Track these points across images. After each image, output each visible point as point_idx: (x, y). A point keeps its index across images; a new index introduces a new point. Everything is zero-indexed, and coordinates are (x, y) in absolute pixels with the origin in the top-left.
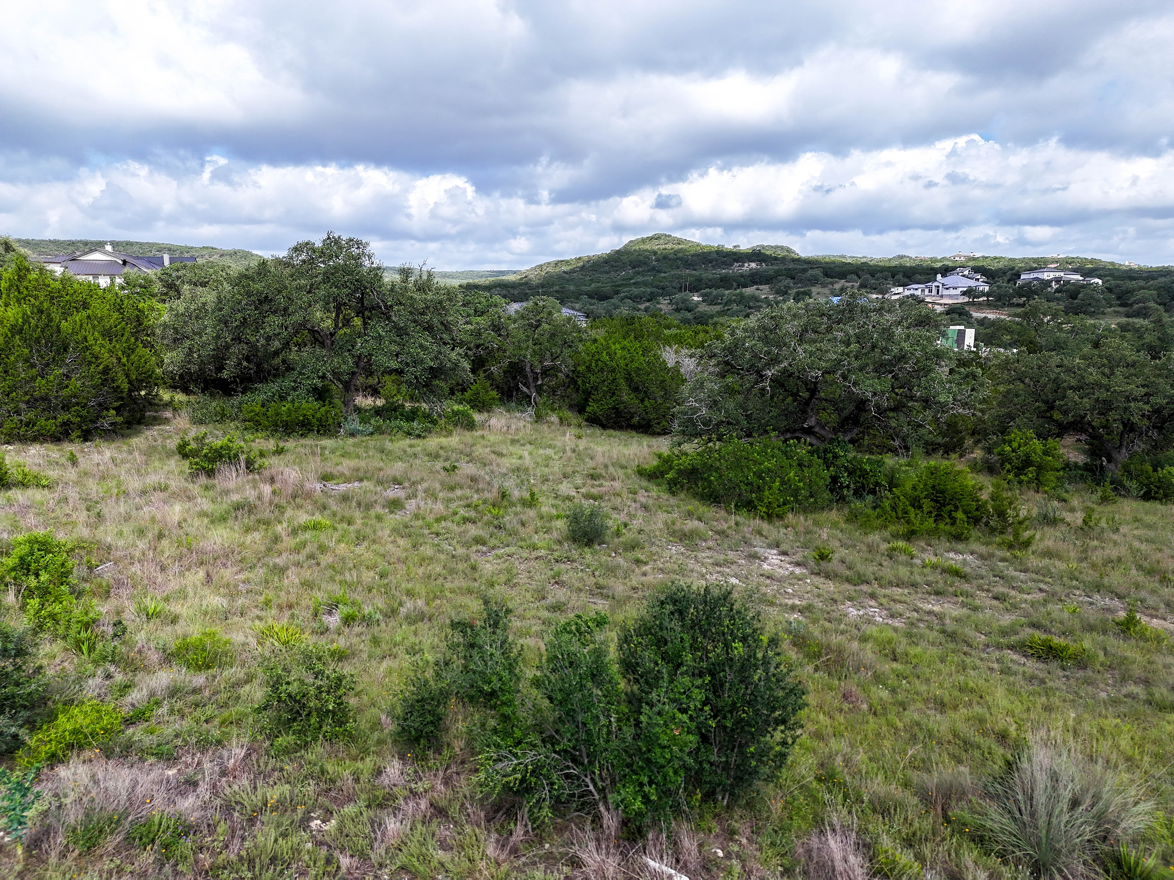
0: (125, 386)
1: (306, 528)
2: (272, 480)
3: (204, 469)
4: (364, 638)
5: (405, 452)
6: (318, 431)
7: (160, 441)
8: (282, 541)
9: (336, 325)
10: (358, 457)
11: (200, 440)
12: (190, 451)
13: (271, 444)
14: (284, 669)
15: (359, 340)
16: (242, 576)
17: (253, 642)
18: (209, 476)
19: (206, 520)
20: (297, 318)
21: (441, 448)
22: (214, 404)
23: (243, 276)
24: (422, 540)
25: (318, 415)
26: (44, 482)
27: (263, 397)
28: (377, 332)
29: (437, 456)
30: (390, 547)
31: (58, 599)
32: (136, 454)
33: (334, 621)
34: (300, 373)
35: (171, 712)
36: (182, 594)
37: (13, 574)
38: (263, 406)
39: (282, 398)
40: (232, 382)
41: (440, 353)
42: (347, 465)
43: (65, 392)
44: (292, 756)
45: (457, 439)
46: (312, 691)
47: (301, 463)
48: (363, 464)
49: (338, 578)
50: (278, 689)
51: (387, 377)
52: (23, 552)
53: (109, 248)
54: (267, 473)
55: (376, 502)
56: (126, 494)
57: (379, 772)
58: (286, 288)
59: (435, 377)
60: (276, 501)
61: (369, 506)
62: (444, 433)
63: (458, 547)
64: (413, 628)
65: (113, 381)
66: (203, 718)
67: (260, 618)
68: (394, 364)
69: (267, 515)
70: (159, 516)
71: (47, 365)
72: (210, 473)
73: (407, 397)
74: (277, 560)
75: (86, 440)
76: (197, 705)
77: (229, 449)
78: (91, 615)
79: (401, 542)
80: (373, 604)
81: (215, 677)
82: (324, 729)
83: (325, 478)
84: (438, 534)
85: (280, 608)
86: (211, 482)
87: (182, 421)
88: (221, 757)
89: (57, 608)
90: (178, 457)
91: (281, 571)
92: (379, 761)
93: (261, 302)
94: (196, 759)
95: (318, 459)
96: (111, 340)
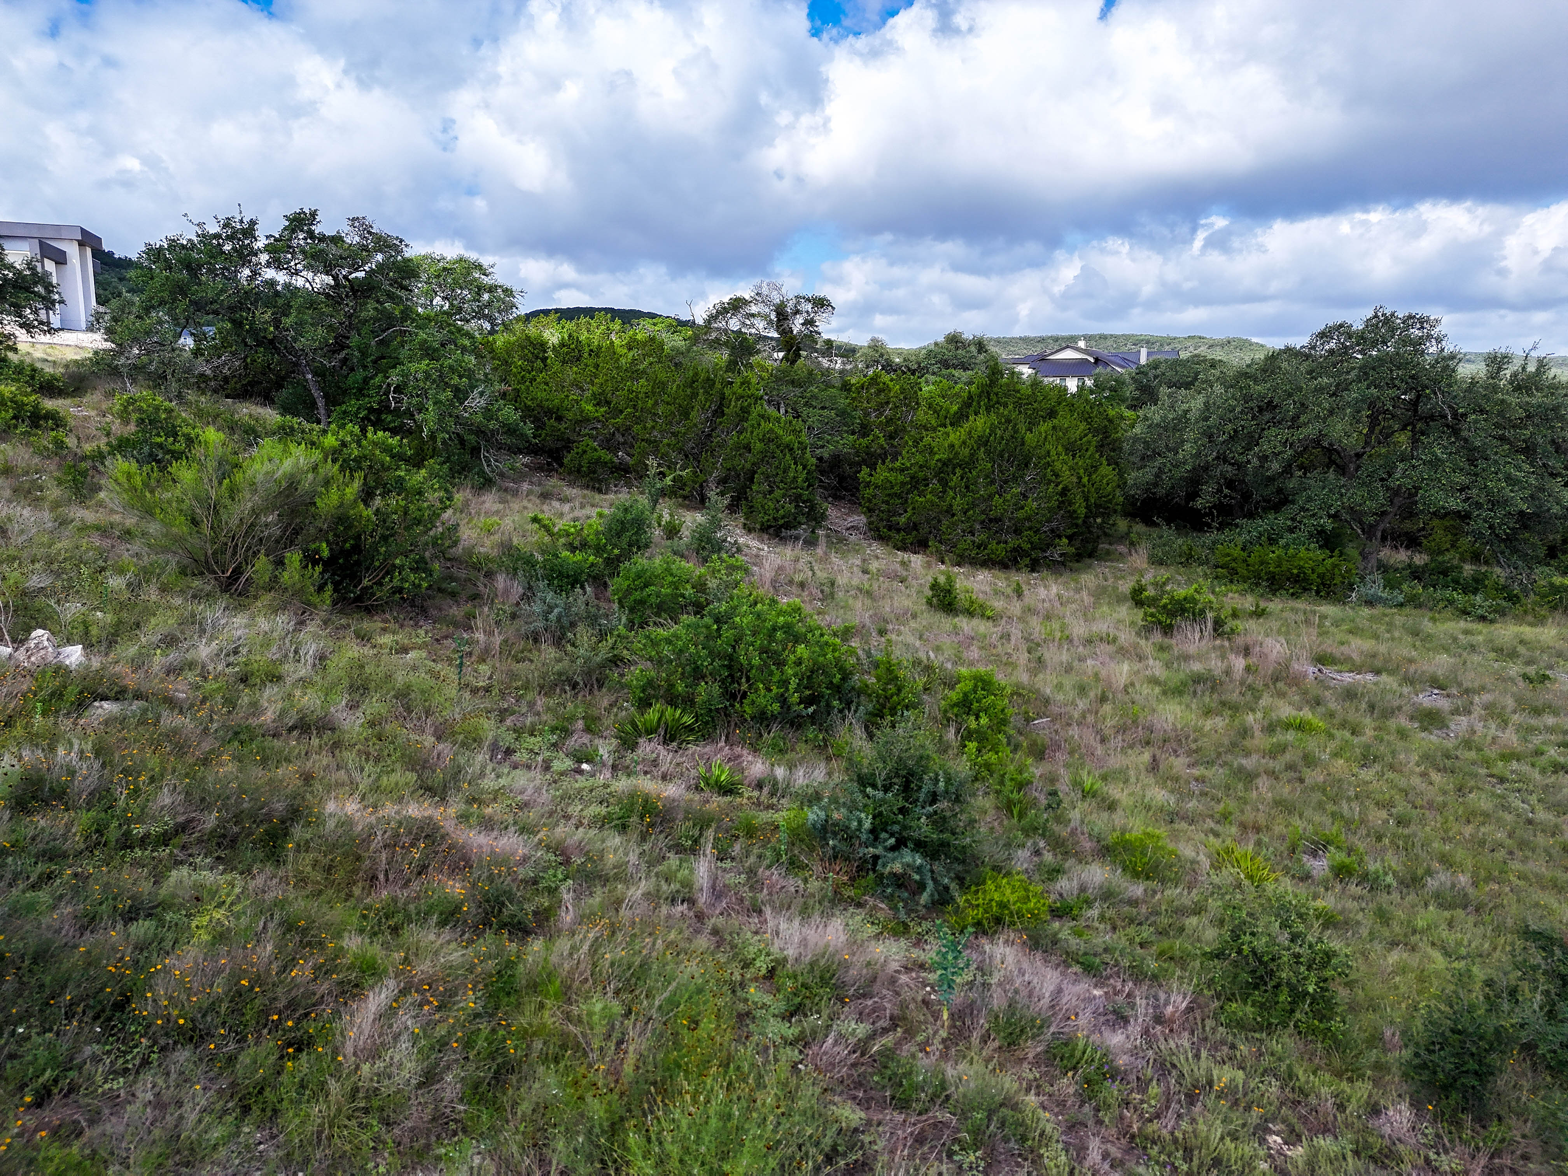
0: (1082, 511)
1: (1288, 726)
2: (1246, 651)
3: (1160, 623)
4: (1364, 905)
5: (1455, 639)
6: (1318, 592)
7: (1111, 581)
8: (1252, 737)
9: (1367, 443)
10: (1376, 637)
11: (1160, 586)
12: (1147, 598)
13: (1248, 602)
14: (1250, 914)
15: (1401, 466)
16: (1196, 772)
17: (1204, 861)
18: (1166, 633)
19: (1157, 690)
20: (1309, 431)
21: (1521, 642)
22: (1180, 541)
23: (1244, 375)
24: (1472, 783)
25: (1321, 570)
26: (989, 613)
27: (1245, 537)
28: (1434, 454)
29: (1513, 655)
30: (1416, 781)
31: (995, 749)
32: (1084, 593)
33: (1320, 866)
34: (1303, 509)
35: (1102, 918)
36: (1121, 776)
37: (956, 710)
38: (1243, 550)
39: (1272, 541)
40: (1206, 515)
41: (1542, 489)
42: (1358, 646)
43: (1021, 514)
44: (1250, 1035)
45: (1554, 632)
46: (1286, 957)
47: (1287, 633)
48: (1382, 649)
49: (1330, 807)
50: (1239, 937)
51: (1436, 522)
52: (967, 689)
53: (1082, 344)
54: (1240, 641)
55: (1399, 708)
56: (1069, 640)
57: (1375, 1111)
58: (1300, 389)
59: (1525, 527)
60: (1250, 680)
61: (1388, 713)
62: (1530, 618)
63: (1539, 807)
64: (1447, 914)
65: (1070, 504)
66: (1138, 940)
67: (1217, 835)
68: (1455, 503)
69: (1235, 697)
70: (1103, 673)
71: (1006, 482)
72: (1167, 630)
73: (1468, 556)
74: (1244, 762)
75: (1033, 570)
76: (1132, 921)
77: (1195, 601)
78: (1025, 775)
79: (1436, 777)
80: (1383, 860)
81: (1155, 892)
82: (1298, 1015)
83: (1322, 660)
84: (1502, 780)
85: (1243, 826)
86: (1167, 641)
87: (1139, 559)
88: (1156, 998)
89: (992, 757)
90: (1130, 603)
91: (1249, 777)
92: (1377, 1094)
93: (1261, 410)
94: (1127, 990)
95: (1314, 631)
96: (1074, 456)
